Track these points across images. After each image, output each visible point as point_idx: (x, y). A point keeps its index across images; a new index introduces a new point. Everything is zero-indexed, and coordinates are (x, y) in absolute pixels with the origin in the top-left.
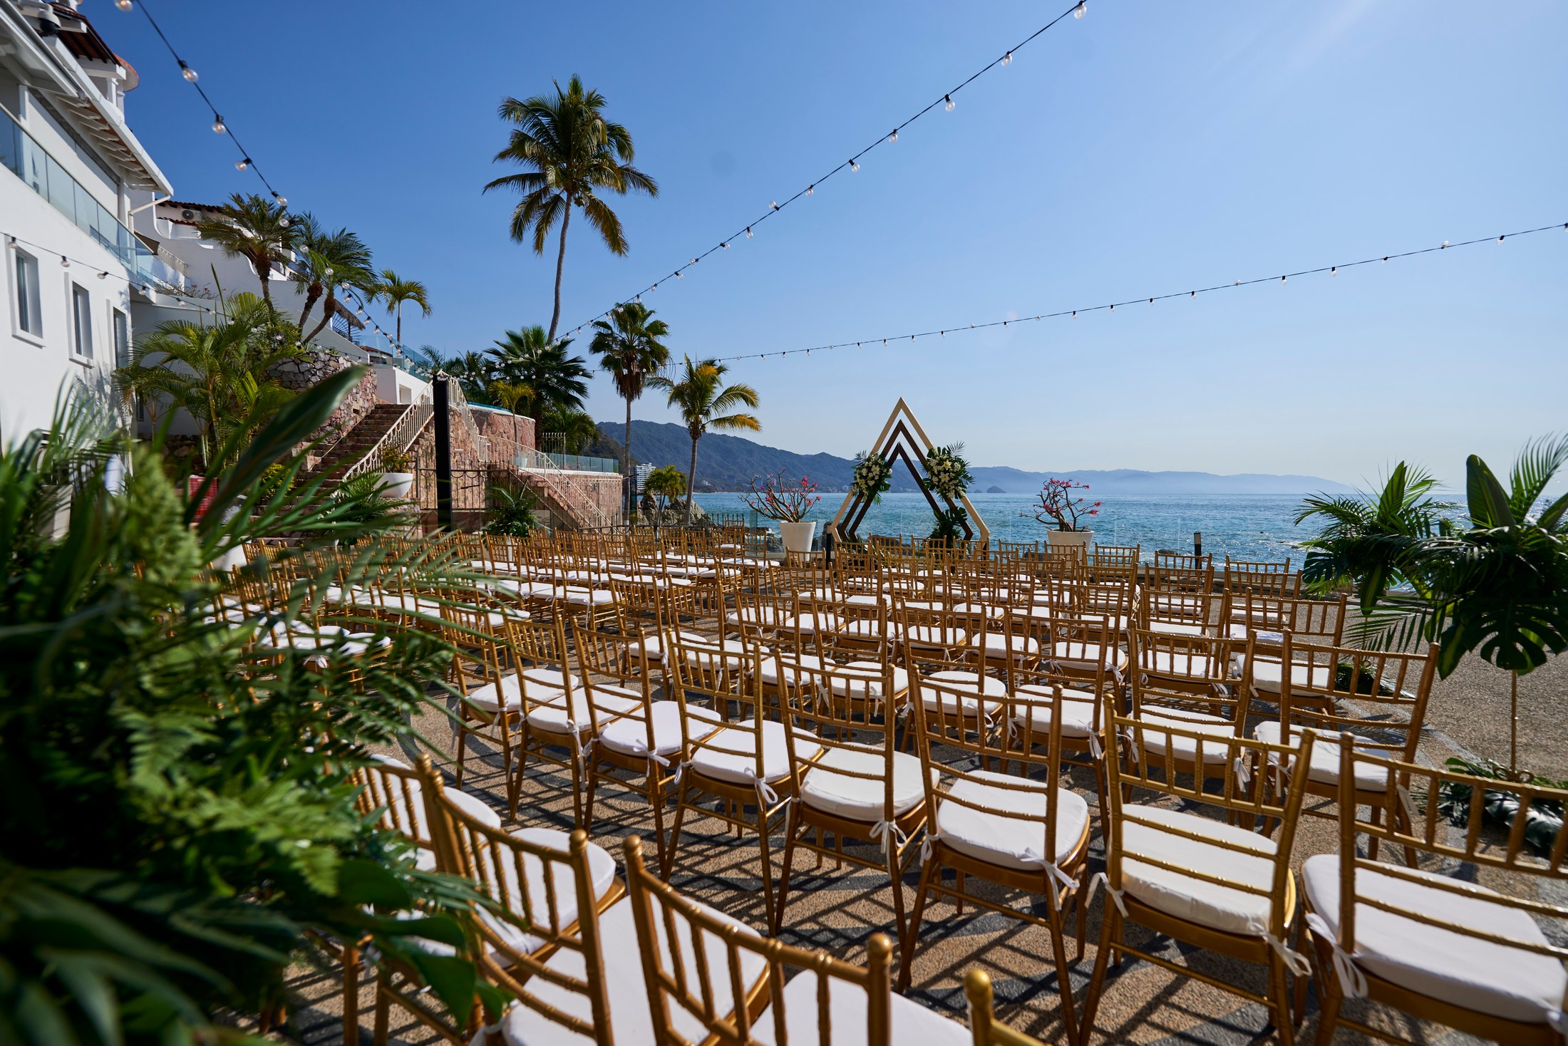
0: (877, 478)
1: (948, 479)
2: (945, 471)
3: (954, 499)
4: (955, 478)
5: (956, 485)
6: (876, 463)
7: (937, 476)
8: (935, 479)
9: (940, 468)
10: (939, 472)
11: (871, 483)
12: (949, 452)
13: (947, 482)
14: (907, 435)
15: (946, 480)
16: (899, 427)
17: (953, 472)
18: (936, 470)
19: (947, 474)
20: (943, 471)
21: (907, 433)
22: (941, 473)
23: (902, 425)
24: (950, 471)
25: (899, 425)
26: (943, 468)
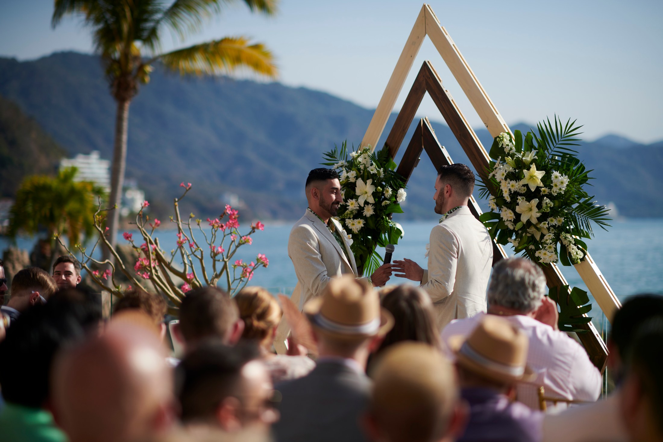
0: (369, 212)
1: (535, 214)
3: (558, 268)
4: (554, 212)
5: (559, 230)
6: (364, 175)
7: (512, 205)
8: (507, 215)
9: (515, 186)
10: (515, 195)
11: (357, 225)
12: (543, 146)
13: (534, 221)
14: (442, 103)
15: (531, 216)
16: (423, 80)
17: (550, 196)
18: (506, 192)
19: (535, 202)
20: (523, 193)
21: (441, 96)
22: (519, 198)
23: (430, 77)
24: (541, 193)
25: (423, 76)
26: (524, 186)
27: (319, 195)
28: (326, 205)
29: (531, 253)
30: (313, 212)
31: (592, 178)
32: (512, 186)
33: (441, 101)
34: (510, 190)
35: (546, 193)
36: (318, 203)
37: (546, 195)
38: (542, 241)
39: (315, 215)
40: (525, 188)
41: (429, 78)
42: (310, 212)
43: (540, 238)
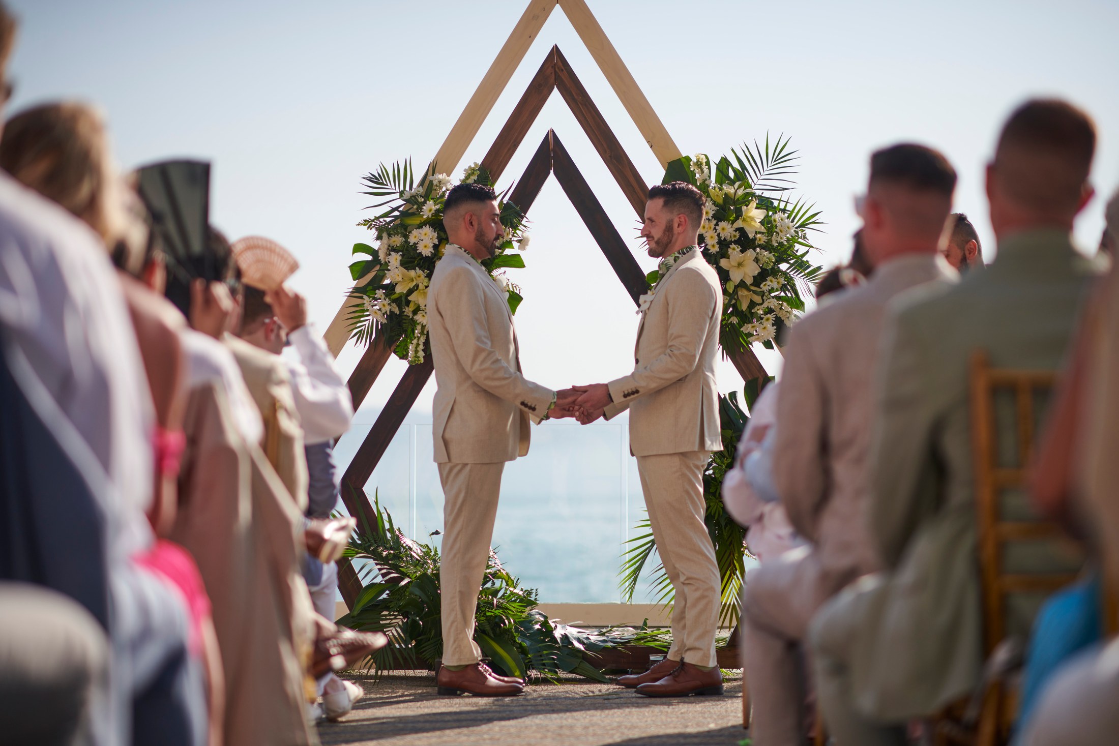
1: (751, 270)
2: (745, 242)
9: (727, 230)
10: (724, 244)
12: (741, 176)
13: (749, 281)
14: (582, 108)
15: (745, 274)
16: (552, 73)
17: (767, 247)
18: (712, 237)
19: (750, 253)
20: (733, 240)
21: (580, 98)
22: (733, 246)
23: (563, 68)
24: (756, 242)
25: (552, 67)
26: (737, 230)
27: (475, 223)
28: (486, 240)
29: (727, 329)
30: (463, 249)
31: (822, 223)
32: (723, 229)
33: (580, 105)
34: (718, 235)
35: (762, 242)
36: (472, 236)
37: (760, 246)
38: (753, 311)
39: (467, 253)
40: (737, 234)
41: (562, 70)
42: (460, 250)
43: (748, 307)
